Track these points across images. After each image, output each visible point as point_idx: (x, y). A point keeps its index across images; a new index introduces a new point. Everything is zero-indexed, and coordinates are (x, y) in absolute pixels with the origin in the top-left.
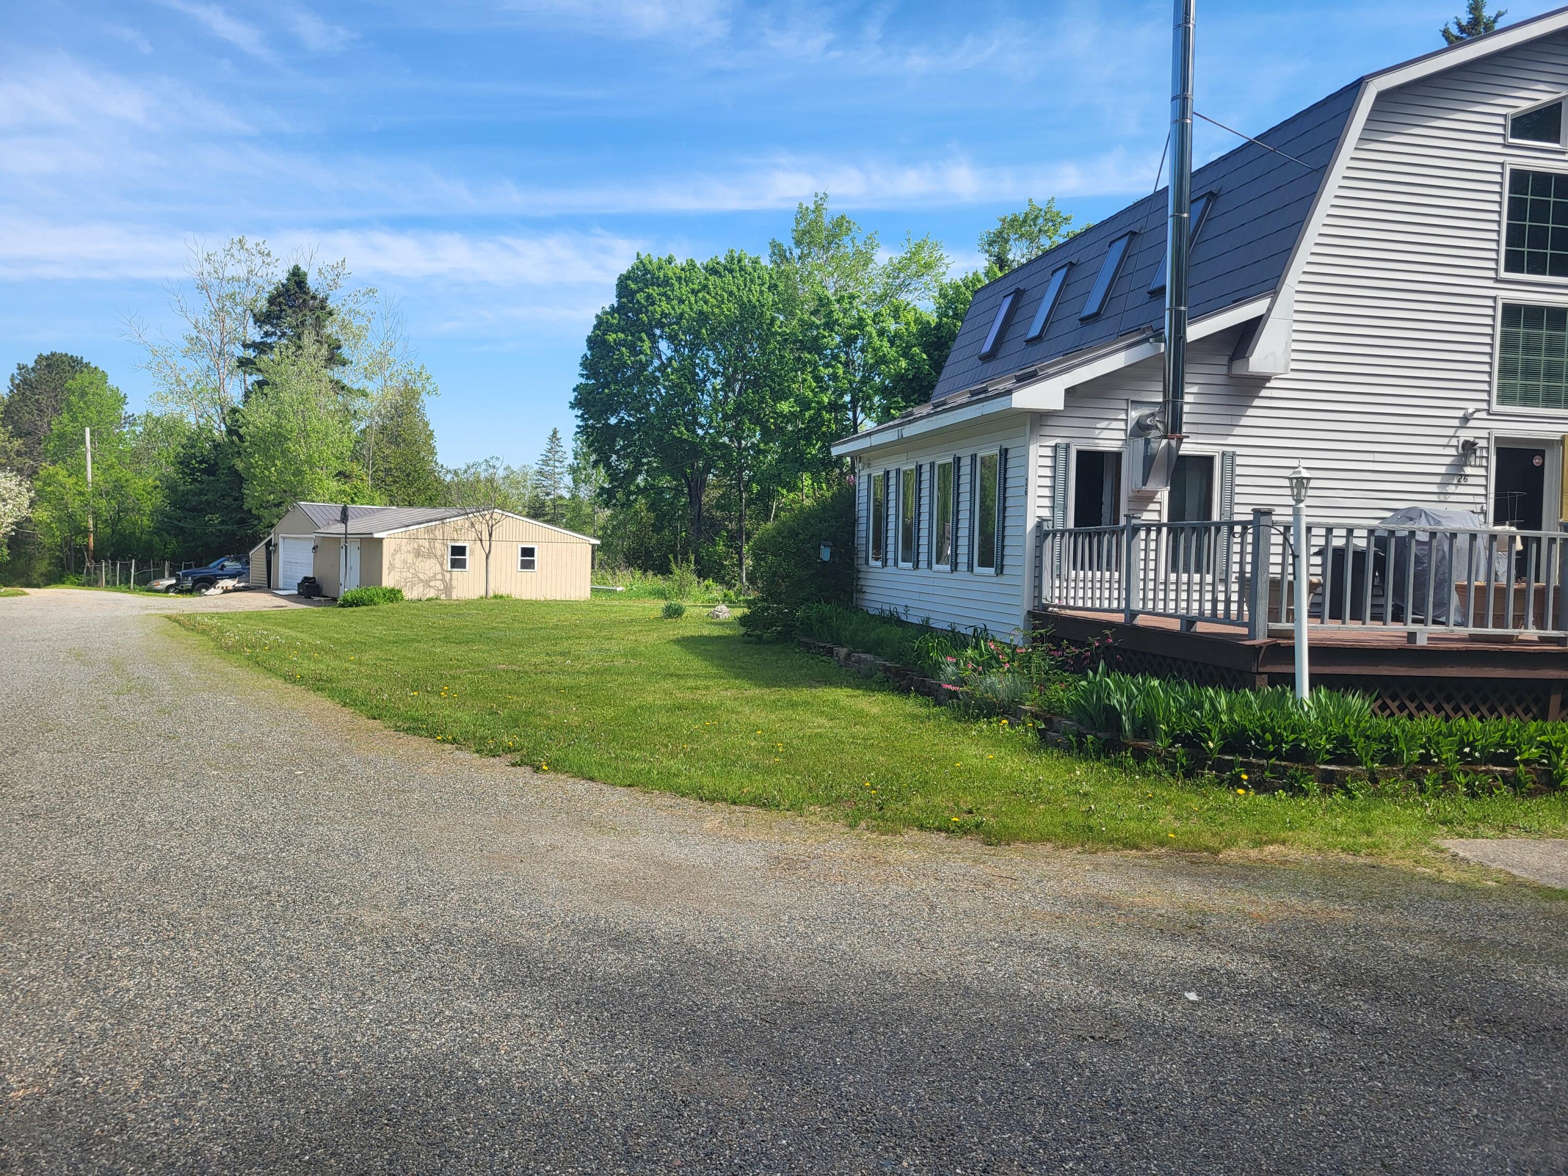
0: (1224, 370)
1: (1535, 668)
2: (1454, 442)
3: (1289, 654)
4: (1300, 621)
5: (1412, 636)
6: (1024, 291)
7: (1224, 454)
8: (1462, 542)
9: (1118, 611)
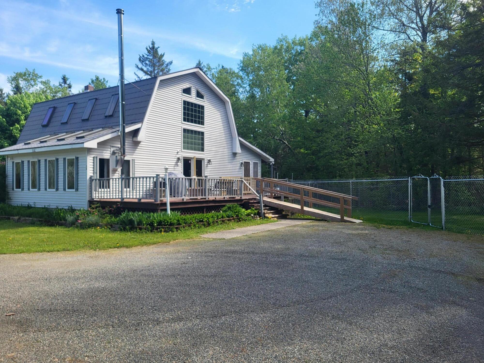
0: (131, 139)
1: (202, 204)
2: (176, 158)
3: (165, 204)
4: (167, 197)
5: (183, 199)
6: (57, 107)
7: (132, 160)
8: (181, 179)
9: (119, 198)
